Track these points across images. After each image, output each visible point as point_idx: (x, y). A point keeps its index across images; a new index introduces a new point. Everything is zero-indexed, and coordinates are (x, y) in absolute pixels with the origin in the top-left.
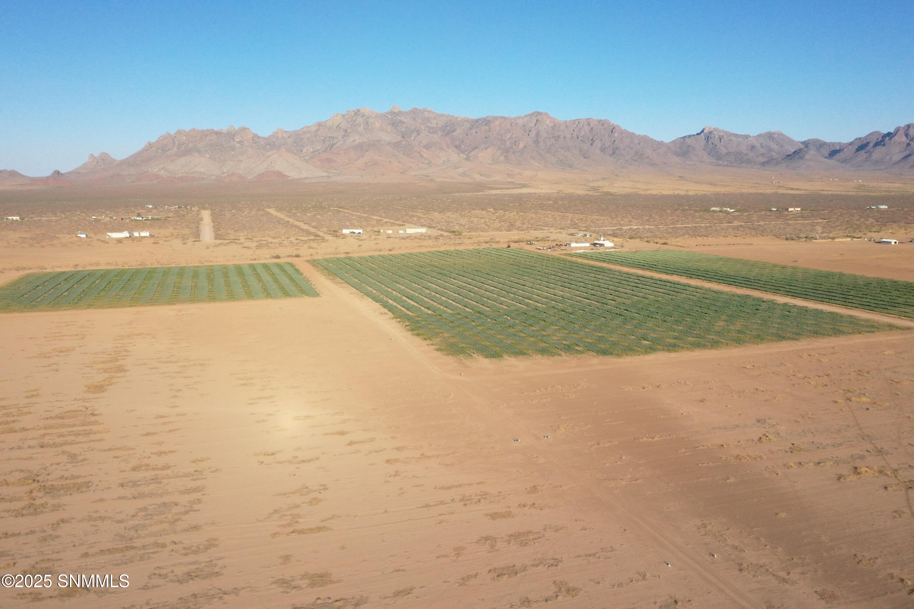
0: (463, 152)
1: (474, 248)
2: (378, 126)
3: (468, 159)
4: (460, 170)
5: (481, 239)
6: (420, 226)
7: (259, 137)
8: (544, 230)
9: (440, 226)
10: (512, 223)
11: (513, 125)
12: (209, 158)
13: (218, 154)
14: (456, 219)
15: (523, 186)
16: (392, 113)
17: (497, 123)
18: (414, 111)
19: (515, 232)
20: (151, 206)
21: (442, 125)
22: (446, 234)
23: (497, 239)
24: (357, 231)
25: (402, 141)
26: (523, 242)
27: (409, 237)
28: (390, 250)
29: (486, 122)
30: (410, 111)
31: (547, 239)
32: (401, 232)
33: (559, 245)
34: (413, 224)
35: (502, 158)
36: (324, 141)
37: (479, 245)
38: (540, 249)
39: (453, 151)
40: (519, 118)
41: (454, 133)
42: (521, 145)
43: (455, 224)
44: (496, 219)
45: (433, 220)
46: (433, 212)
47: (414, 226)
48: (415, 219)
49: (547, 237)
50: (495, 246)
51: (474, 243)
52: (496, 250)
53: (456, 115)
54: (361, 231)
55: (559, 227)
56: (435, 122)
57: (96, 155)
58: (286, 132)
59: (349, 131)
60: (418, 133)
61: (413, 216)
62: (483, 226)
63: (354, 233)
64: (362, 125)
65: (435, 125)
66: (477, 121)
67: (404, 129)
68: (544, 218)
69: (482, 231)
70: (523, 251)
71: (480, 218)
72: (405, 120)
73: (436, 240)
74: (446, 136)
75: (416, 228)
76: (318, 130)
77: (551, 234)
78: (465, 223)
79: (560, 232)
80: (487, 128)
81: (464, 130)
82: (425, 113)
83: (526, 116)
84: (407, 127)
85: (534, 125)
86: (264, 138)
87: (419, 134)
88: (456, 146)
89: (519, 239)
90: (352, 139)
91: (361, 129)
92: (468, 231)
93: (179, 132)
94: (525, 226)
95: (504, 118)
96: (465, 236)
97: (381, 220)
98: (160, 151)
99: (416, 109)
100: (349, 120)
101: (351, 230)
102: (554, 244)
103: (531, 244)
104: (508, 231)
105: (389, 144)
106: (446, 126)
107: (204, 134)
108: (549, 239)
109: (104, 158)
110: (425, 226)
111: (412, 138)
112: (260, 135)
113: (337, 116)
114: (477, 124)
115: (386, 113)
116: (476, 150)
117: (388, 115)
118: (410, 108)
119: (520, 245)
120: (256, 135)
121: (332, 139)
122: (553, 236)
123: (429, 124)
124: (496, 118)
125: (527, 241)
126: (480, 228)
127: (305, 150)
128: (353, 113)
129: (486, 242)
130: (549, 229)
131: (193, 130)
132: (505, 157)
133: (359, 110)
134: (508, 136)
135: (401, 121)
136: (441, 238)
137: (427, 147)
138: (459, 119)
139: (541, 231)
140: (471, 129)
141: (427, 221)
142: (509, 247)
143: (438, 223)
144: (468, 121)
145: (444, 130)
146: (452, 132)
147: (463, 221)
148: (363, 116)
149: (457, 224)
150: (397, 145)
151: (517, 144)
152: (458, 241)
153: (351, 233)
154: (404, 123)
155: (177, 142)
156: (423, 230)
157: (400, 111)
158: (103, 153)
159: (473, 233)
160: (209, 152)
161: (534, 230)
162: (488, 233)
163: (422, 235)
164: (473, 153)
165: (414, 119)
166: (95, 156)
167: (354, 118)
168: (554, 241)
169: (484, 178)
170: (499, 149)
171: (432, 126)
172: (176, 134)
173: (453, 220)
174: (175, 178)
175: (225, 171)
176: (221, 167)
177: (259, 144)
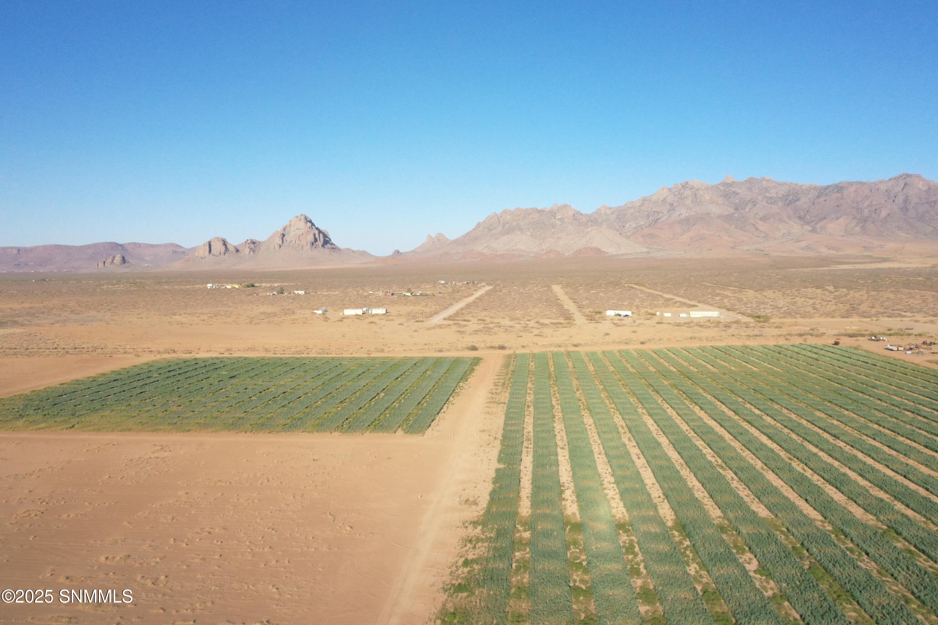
0: (808, 224)
1: (776, 344)
2: (708, 198)
3: (814, 231)
4: (803, 244)
5: (795, 330)
6: (717, 309)
7: (581, 214)
8: (905, 316)
9: (745, 308)
10: (855, 306)
11: (873, 191)
12: (530, 236)
13: (539, 232)
14: (774, 298)
15: (884, 260)
16: (725, 184)
17: (853, 189)
18: (751, 182)
19: (855, 319)
20: (443, 282)
21: (783, 195)
22: (745, 319)
23: (822, 330)
24: (623, 313)
25: (733, 213)
26: (863, 335)
27: (689, 324)
28: (642, 343)
29: (839, 188)
30: (745, 181)
31: (907, 331)
32: (683, 315)
33: (928, 342)
34: (712, 305)
35: (858, 228)
36: (648, 216)
37: (786, 339)
38: (892, 350)
39: (795, 223)
40: (881, 182)
41: (797, 203)
42: (884, 213)
43: (768, 306)
44: (831, 299)
45: (740, 300)
46: (748, 290)
47: (710, 307)
48: (718, 298)
49: (907, 329)
50: (812, 341)
51: (780, 336)
52: (809, 349)
53: (800, 183)
54: (629, 313)
55: (932, 313)
56: (774, 191)
57: (433, 235)
58: (610, 208)
59: (675, 205)
60: (754, 203)
61: (718, 295)
62: (809, 309)
63: (620, 315)
64: (690, 198)
65: (774, 195)
66: (827, 188)
67: (737, 201)
68: (907, 300)
69: (802, 317)
70: (859, 352)
71: (810, 298)
72: (740, 191)
73: (725, 329)
74: (788, 206)
75: (709, 310)
76: (642, 205)
77: (916, 324)
78: (784, 305)
79: (932, 322)
80: (839, 195)
81: (809, 199)
82: (763, 182)
83: (890, 180)
84: (741, 198)
85: (901, 190)
86: (586, 215)
87: (755, 205)
88: (800, 218)
89: (859, 331)
90: (678, 213)
91: (688, 202)
92: (782, 316)
93: (505, 212)
94: (873, 311)
95: (861, 183)
96: (774, 323)
97: (672, 299)
98: (486, 230)
99: (752, 178)
100: (676, 193)
101: (617, 312)
102: (920, 341)
103: (878, 340)
104: (843, 317)
105: (719, 217)
106: (788, 195)
107: (527, 213)
108: (910, 331)
109: (440, 238)
110: (723, 308)
111: (747, 210)
112: (583, 212)
113: (663, 189)
114: (827, 191)
115: (718, 185)
116: (825, 221)
117: (720, 187)
118: (746, 178)
119: (857, 340)
120: (579, 212)
121: (656, 214)
122: (919, 328)
123: (767, 194)
124: (851, 184)
125: (871, 335)
126: (802, 312)
127: (627, 226)
128: (680, 186)
129: (800, 335)
130: (914, 316)
131: (518, 209)
132: (861, 227)
133: (687, 183)
134: (867, 203)
135: (734, 192)
136: (734, 326)
137: (764, 219)
138: (804, 187)
139: (899, 319)
140: (818, 197)
141: (732, 301)
142: (836, 343)
143: (746, 304)
144: (815, 188)
145: (786, 200)
146: (796, 201)
147: (781, 303)
148: (692, 188)
149: (771, 305)
150: (728, 218)
151: (878, 212)
152: (756, 332)
153: (616, 315)
154: (738, 194)
155: (501, 222)
156: (714, 314)
157: (734, 182)
158: (440, 235)
159: (789, 320)
160: (531, 229)
161: (888, 317)
162: (811, 320)
163: (709, 321)
164: (821, 224)
165: (750, 189)
167: (682, 192)
168: (920, 335)
169: (832, 252)
170: (854, 218)
171: (771, 196)
172: (502, 213)
173: (769, 301)
174: (496, 255)
175: (544, 248)
176: (541, 244)
177: (581, 221)
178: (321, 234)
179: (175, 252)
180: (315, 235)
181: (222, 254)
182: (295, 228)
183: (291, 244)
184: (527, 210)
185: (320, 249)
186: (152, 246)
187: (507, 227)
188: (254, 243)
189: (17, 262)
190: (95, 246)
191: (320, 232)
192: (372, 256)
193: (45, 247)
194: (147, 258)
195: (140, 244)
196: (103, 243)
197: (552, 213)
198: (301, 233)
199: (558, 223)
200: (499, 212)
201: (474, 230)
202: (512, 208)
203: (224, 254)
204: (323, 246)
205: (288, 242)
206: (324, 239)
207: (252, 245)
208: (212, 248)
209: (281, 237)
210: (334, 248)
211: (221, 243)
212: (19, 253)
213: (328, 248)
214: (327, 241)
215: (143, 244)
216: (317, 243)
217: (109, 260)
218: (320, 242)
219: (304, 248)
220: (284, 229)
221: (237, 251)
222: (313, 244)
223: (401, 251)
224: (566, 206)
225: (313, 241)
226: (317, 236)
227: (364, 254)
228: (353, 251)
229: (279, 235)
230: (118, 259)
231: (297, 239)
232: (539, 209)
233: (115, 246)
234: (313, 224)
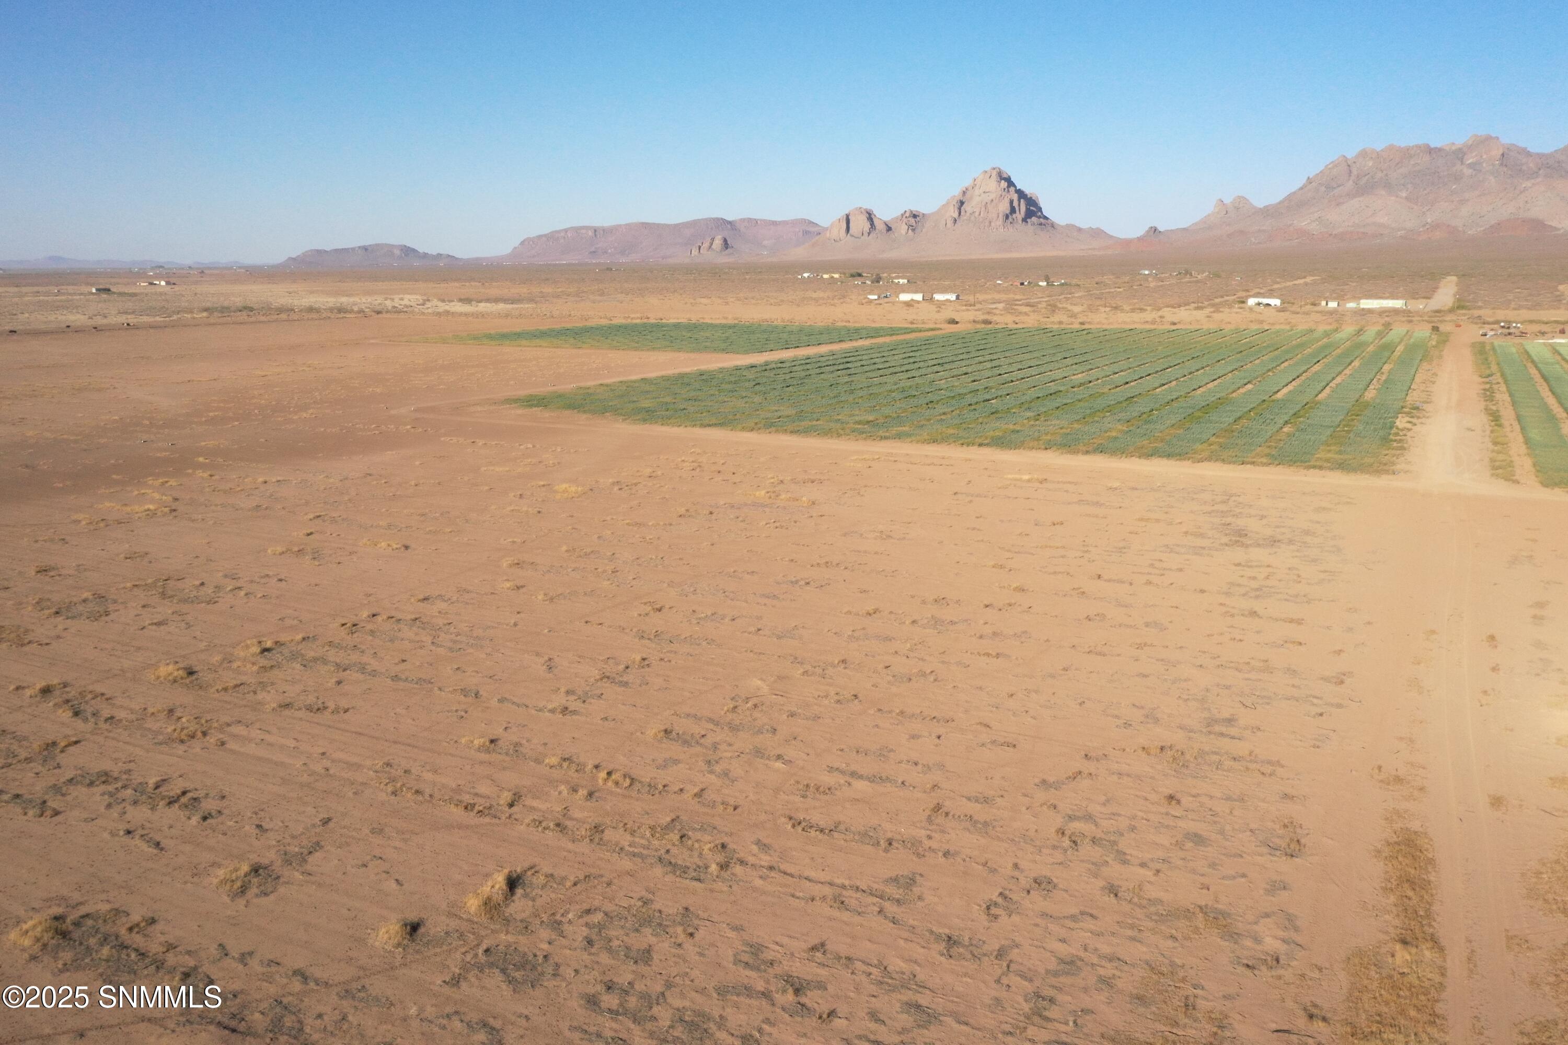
7: (1528, 154)
12: (1406, 198)
13: (1425, 189)
57: (1228, 200)
86: (1540, 156)
93: (1363, 154)
98: (1323, 189)
107: (1406, 153)
109: (1241, 203)
120: (1519, 148)
131: (1391, 148)
155: (1355, 172)
158: (1239, 197)
160: (1409, 186)
166: (1225, 202)
172: (1357, 156)
174: (1331, 235)
175: (1429, 220)
176: (1424, 213)
177: (1524, 168)
178: (1022, 200)
179: (806, 233)
180: (1011, 202)
181: (866, 234)
182: (981, 191)
183: (973, 218)
184: (1408, 149)
185: (1020, 225)
186: (774, 223)
187: (1364, 180)
188: (915, 216)
189: (593, 249)
190: (694, 223)
191: (1021, 194)
192: (1111, 237)
193: (629, 226)
194: (765, 243)
195: (756, 221)
196: (706, 219)
197: (1459, 154)
198: (990, 198)
199: (1468, 172)
200: (1351, 154)
201: (1301, 188)
202: (1379, 146)
203: (869, 234)
204: (1024, 220)
205: (968, 214)
206: (1028, 210)
207: (912, 221)
208: (851, 225)
209: (957, 206)
210: (1045, 223)
211: (864, 218)
212: (596, 235)
213: (1033, 224)
214: (1032, 209)
215: (761, 220)
216: (1014, 216)
217: (706, 245)
218: (1020, 215)
219: (993, 224)
220: (964, 193)
221: (889, 229)
222: (1007, 217)
223: (1161, 229)
224: (1489, 138)
225: (1008, 212)
226: (1015, 204)
227: (1097, 233)
228: (1080, 230)
229: (955, 202)
230: (718, 242)
231: (983, 209)
232: (1432, 146)
233: (722, 223)
234: (1010, 183)
